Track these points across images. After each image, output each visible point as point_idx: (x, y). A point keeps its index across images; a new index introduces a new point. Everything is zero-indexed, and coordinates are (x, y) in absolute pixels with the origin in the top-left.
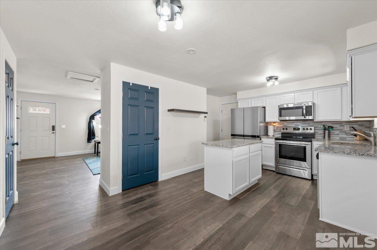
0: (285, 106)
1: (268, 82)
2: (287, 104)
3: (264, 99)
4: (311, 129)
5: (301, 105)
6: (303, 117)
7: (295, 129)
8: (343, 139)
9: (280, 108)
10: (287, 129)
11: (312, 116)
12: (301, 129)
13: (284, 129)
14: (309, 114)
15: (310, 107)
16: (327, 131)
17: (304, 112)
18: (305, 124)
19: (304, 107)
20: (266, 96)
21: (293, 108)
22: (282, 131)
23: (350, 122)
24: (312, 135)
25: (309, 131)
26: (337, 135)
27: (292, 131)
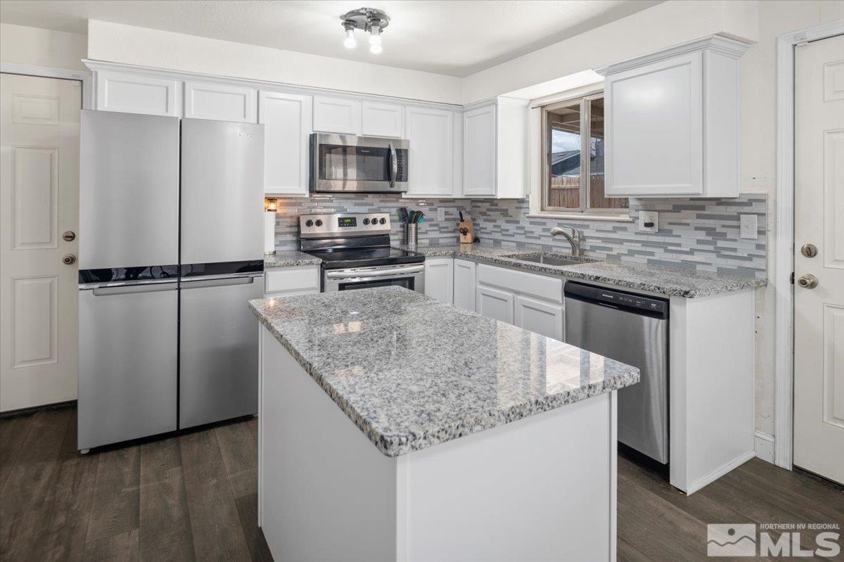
0: (338, 141)
1: (347, 28)
3: (252, 94)
4: (383, 221)
5: (386, 146)
6: (387, 183)
7: (342, 222)
8: (434, 243)
9: (321, 145)
10: (319, 223)
11: (406, 180)
12: (360, 221)
13: (309, 223)
14: (402, 176)
15: (402, 154)
16: (413, 226)
17: (395, 167)
18: (362, 205)
19: (393, 152)
20: (260, 86)
21: (359, 151)
22: (305, 231)
23: (445, 201)
24: (384, 239)
25: (378, 228)
26: (425, 235)
27: (336, 229)
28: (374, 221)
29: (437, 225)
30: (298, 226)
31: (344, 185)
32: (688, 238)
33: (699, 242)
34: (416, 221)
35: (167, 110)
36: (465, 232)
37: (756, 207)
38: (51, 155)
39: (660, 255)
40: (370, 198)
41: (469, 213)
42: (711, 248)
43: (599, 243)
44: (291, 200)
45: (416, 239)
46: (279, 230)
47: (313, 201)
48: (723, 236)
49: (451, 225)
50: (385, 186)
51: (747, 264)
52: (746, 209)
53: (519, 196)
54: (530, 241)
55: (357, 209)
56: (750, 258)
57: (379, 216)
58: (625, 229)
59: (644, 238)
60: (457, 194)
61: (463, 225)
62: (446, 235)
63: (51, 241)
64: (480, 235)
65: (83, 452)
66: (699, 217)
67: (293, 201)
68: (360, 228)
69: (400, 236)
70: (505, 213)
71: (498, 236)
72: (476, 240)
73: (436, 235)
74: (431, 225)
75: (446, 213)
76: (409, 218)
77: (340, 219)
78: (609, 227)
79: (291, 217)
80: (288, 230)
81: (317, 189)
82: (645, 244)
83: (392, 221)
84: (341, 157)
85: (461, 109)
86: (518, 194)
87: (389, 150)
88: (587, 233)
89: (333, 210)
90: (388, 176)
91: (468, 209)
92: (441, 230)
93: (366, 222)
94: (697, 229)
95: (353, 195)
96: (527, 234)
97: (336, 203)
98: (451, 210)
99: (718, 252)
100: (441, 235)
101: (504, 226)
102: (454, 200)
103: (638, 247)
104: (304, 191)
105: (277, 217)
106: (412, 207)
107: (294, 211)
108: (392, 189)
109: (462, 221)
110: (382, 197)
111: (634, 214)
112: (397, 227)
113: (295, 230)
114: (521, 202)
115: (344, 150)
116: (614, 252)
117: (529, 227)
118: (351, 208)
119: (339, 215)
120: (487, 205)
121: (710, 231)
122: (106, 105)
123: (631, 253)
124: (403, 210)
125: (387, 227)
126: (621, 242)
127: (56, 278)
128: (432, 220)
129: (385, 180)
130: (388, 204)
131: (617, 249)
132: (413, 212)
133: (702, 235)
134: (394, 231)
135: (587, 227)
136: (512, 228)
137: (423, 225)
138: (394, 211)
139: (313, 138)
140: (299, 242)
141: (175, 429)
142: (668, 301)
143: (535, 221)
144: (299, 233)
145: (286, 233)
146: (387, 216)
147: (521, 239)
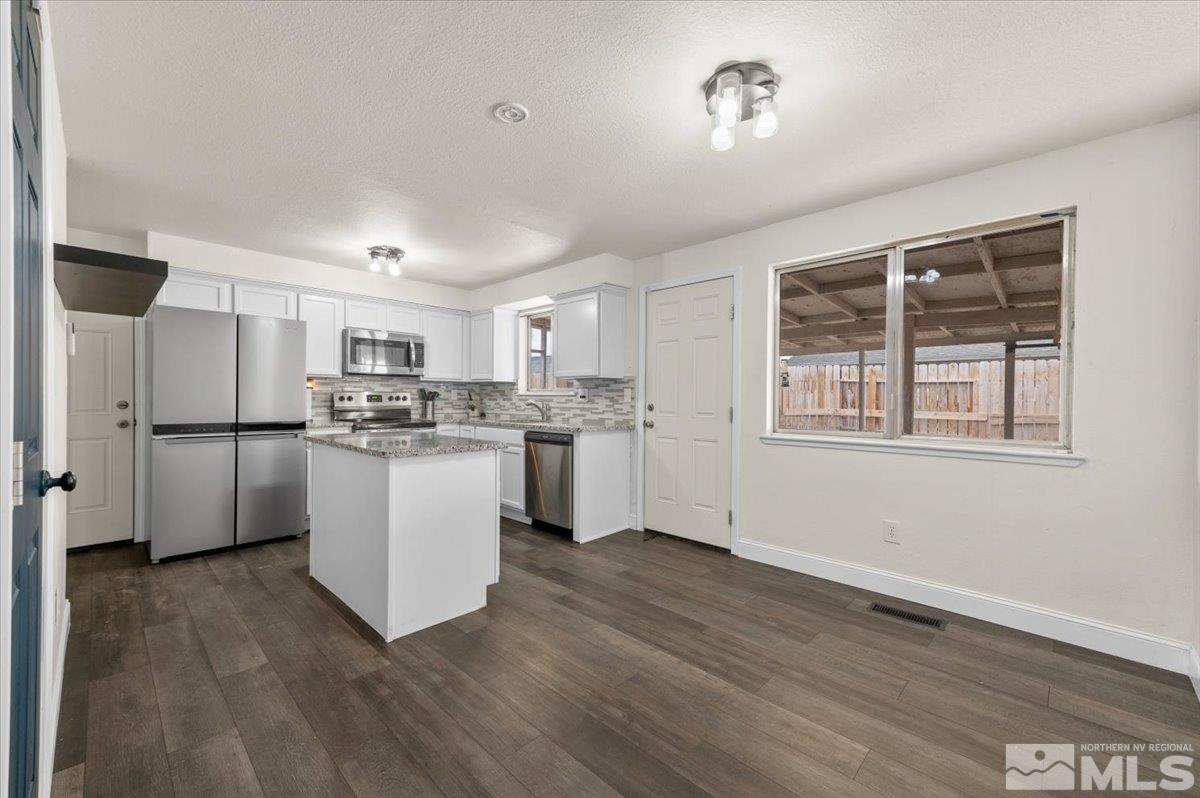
0: (366, 335)
1: (373, 257)
2: (372, 332)
3: (292, 297)
4: (405, 399)
5: (405, 340)
6: (407, 368)
7: (370, 398)
8: (448, 417)
9: (352, 338)
10: (350, 399)
11: (423, 367)
12: (385, 398)
13: (342, 399)
14: (420, 363)
15: (420, 347)
16: (430, 403)
17: (413, 357)
18: (388, 386)
19: (412, 346)
20: (299, 291)
21: (386, 343)
22: (338, 404)
23: (458, 385)
24: (406, 412)
25: (401, 404)
26: (441, 410)
27: (364, 403)
28: (398, 398)
29: (451, 403)
30: (332, 401)
31: (373, 369)
32: (601, 404)
33: (607, 406)
34: (432, 399)
35: (219, 306)
36: (473, 409)
37: (631, 384)
38: (105, 338)
39: (589, 416)
40: (395, 381)
41: (478, 394)
42: (612, 409)
43: (557, 411)
44: (325, 380)
45: (433, 414)
46: (316, 404)
47: (345, 382)
48: (617, 402)
49: (463, 404)
50: (406, 371)
51: (626, 418)
52: (627, 385)
53: (511, 380)
54: (518, 413)
55: (382, 389)
56: (627, 414)
57: (402, 395)
58: (571, 401)
59: (581, 406)
60: (465, 379)
61: (471, 403)
62: (458, 411)
63: (105, 409)
64: (486, 411)
65: (154, 562)
66: (607, 391)
67: (327, 381)
68: (386, 403)
69: (420, 411)
70: (502, 393)
71: (497, 411)
72: (482, 415)
73: (450, 411)
74: (446, 403)
75: (459, 394)
76: (427, 397)
77: (368, 396)
78: (563, 400)
79: (326, 394)
80: (323, 404)
81: (349, 371)
82: (582, 409)
83: (412, 399)
84: (370, 348)
85: (468, 314)
86: (511, 379)
87: (409, 344)
88: (552, 405)
89: (362, 389)
90: (408, 363)
91: (477, 391)
92: (454, 407)
93: (391, 399)
94: (606, 398)
95: (379, 378)
96: (517, 408)
97: (364, 384)
98: (463, 392)
99: (615, 412)
100: (454, 411)
101: (502, 403)
102: (466, 384)
103: (578, 412)
104: (337, 372)
105: (313, 393)
106: (430, 389)
107: (329, 389)
108: (411, 373)
109: (471, 399)
110: (405, 380)
111: (576, 390)
112: (417, 404)
113: (330, 404)
114: (513, 384)
115: (374, 342)
116: (566, 416)
117: (518, 403)
118: (377, 388)
119: (367, 393)
120: (491, 388)
121: (611, 399)
122: (165, 300)
123: (575, 416)
124: (422, 391)
125: (408, 403)
126: (569, 409)
127: (110, 441)
128: (447, 399)
129: (405, 365)
130: (409, 386)
131: (568, 414)
132: (430, 393)
133: (608, 402)
134: (415, 406)
135: (551, 400)
136: (507, 404)
137: (439, 403)
138: (415, 391)
139: (344, 333)
140: (332, 414)
141: (232, 544)
142: (572, 436)
143: (522, 398)
144: (332, 406)
145: (321, 407)
146: (408, 395)
147: (513, 412)
